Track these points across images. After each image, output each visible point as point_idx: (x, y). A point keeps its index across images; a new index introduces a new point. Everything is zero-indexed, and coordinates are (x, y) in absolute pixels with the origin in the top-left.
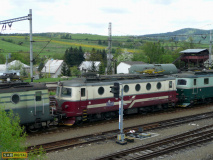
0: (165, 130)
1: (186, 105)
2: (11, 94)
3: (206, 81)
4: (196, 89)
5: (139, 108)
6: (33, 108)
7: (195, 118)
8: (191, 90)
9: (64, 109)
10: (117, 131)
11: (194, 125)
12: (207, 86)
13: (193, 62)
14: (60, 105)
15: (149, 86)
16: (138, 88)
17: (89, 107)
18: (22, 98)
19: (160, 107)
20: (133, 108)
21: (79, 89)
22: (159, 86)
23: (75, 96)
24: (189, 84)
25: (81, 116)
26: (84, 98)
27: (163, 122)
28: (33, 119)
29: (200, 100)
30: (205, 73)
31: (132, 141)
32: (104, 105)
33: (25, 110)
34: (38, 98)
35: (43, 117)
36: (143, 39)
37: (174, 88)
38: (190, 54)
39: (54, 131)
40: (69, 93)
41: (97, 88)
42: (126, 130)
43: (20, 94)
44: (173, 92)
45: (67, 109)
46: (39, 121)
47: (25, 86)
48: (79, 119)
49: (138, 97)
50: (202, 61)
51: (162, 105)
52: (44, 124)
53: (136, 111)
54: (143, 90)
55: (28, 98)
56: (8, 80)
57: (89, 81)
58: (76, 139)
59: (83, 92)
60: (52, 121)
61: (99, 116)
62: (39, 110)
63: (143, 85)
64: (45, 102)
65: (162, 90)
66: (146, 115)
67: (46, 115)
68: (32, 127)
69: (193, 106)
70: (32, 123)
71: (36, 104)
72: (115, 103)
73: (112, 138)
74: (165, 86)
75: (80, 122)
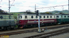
3: (65, 17)
4: (62, 19)
5: (45, 24)
6: (8, 21)
8: (61, 19)
17: (28, 22)
20: (43, 23)
22: (51, 17)
25: (25, 25)
26: (26, 19)
27: (53, 27)
28: (8, 25)
35: (12, 25)
39: (16, 30)
46: (10, 26)
48: (25, 26)
51: (52, 23)
52: (12, 27)
53: (44, 24)
54: (46, 18)
55: (6, 17)
59: (26, 17)
61: (32, 25)
62: (10, 22)
65: (52, 18)
68: (8, 28)
71: (9, 20)
72: (37, 22)
74: (53, 17)
75: (25, 27)
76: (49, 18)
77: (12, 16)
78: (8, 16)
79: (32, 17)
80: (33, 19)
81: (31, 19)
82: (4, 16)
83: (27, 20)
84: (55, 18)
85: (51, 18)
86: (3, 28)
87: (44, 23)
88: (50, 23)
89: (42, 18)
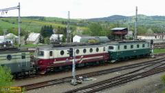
0: (101, 77)
2: (6, 55)
6: (20, 63)
7: (118, 69)
8: (116, 52)
9: (39, 64)
10: (72, 77)
11: (117, 74)
13: (119, 35)
14: (37, 61)
15: (91, 50)
16: (85, 51)
17: (54, 63)
18: (13, 57)
19: (98, 63)
21: (49, 52)
23: (46, 56)
25: (50, 68)
26: (51, 57)
27: (100, 72)
28: (20, 70)
29: (122, 58)
30: (125, 42)
31: (80, 83)
32: (64, 61)
33: (15, 64)
34: (23, 57)
35: (26, 69)
36: (89, 21)
37: (106, 51)
38: (117, 31)
39: (33, 77)
40: (42, 54)
41: (60, 51)
42: (77, 77)
43: (12, 54)
44: (106, 54)
45: (41, 64)
46: (24, 71)
47: (15, 50)
48: (49, 70)
49: (85, 56)
50: (124, 35)
51: (99, 61)
52: (27, 73)
53: (83, 65)
54: (88, 52)
55: (17, 57)
56: (5, 46)
57: (55, 47)
58: (47, 82)
59: (51, 53)
60: (32, 71)
61: (61, 68)
62: (24, 64)
63: (88, 50)
64: (28, 60)
65: (99, 52)
66: (89, 68)
67: (28, 68)
68: (19, 75)
69: (117, 62)
72: (71, 61)
73: (68, 82)
74: (101, 50)
75: (49, 72)
76: (94, 52)
77: (26, 53)
78: (20, 53)
79: (62, 53)
80: (64, 56)
81: (60, 56)
82: (14, 54)
83: (53, 60)
84: (105, 52)
85: (97, 53)
87: (84, 62)
88: (95, 62)
89: (81, 53)
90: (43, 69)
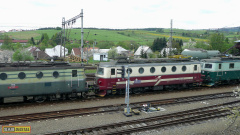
1: (212, 85)
3: (232, 66)
4: (220, 73)
5: (164, 86)
7: (213, 97)
8: (215, 73)
9: (98, 84)
12: (232, 69)
15: (174, 69)
17: (118, 83)
18: (61, 74)
19: (184, 86)
20: (158, 85)
21: (110, 69)
22: (184, 68)
23: (106, 74)
24: (214, 68)
25: (111, 89)
26: (113, 76)
28: (70, 90)
31: (137, 114)
35: (78, 89)
39: (89, 100)
43: (59, 71)
44: (197, 74)
48: (110, 92)
49: (163, 77)
51: (187, 84)
52: (79, 94)
53: (161, 88)
54: (169, 71)
55: (66, 74)
56: (52, 60)
57: (119, 63)
60: (86, 92)
62: (75, 84)
63: (169, 68)
64: (80, 77)
65: (187, 72)
66: (172, 92)
69: (218, 86)
70: (70, 93)
71: (72, 79)
72: (142, 81)
74: (190, 69)
76: (179, 71)
77: (78, 70)
80: (132, 75)
82: (62, 71)
83: (116, 80)
84: (196, 72)
86: (58, 96)
87: (163, 84)
88: (180, 85)
89: (158, 72)
90: (102, 91)
